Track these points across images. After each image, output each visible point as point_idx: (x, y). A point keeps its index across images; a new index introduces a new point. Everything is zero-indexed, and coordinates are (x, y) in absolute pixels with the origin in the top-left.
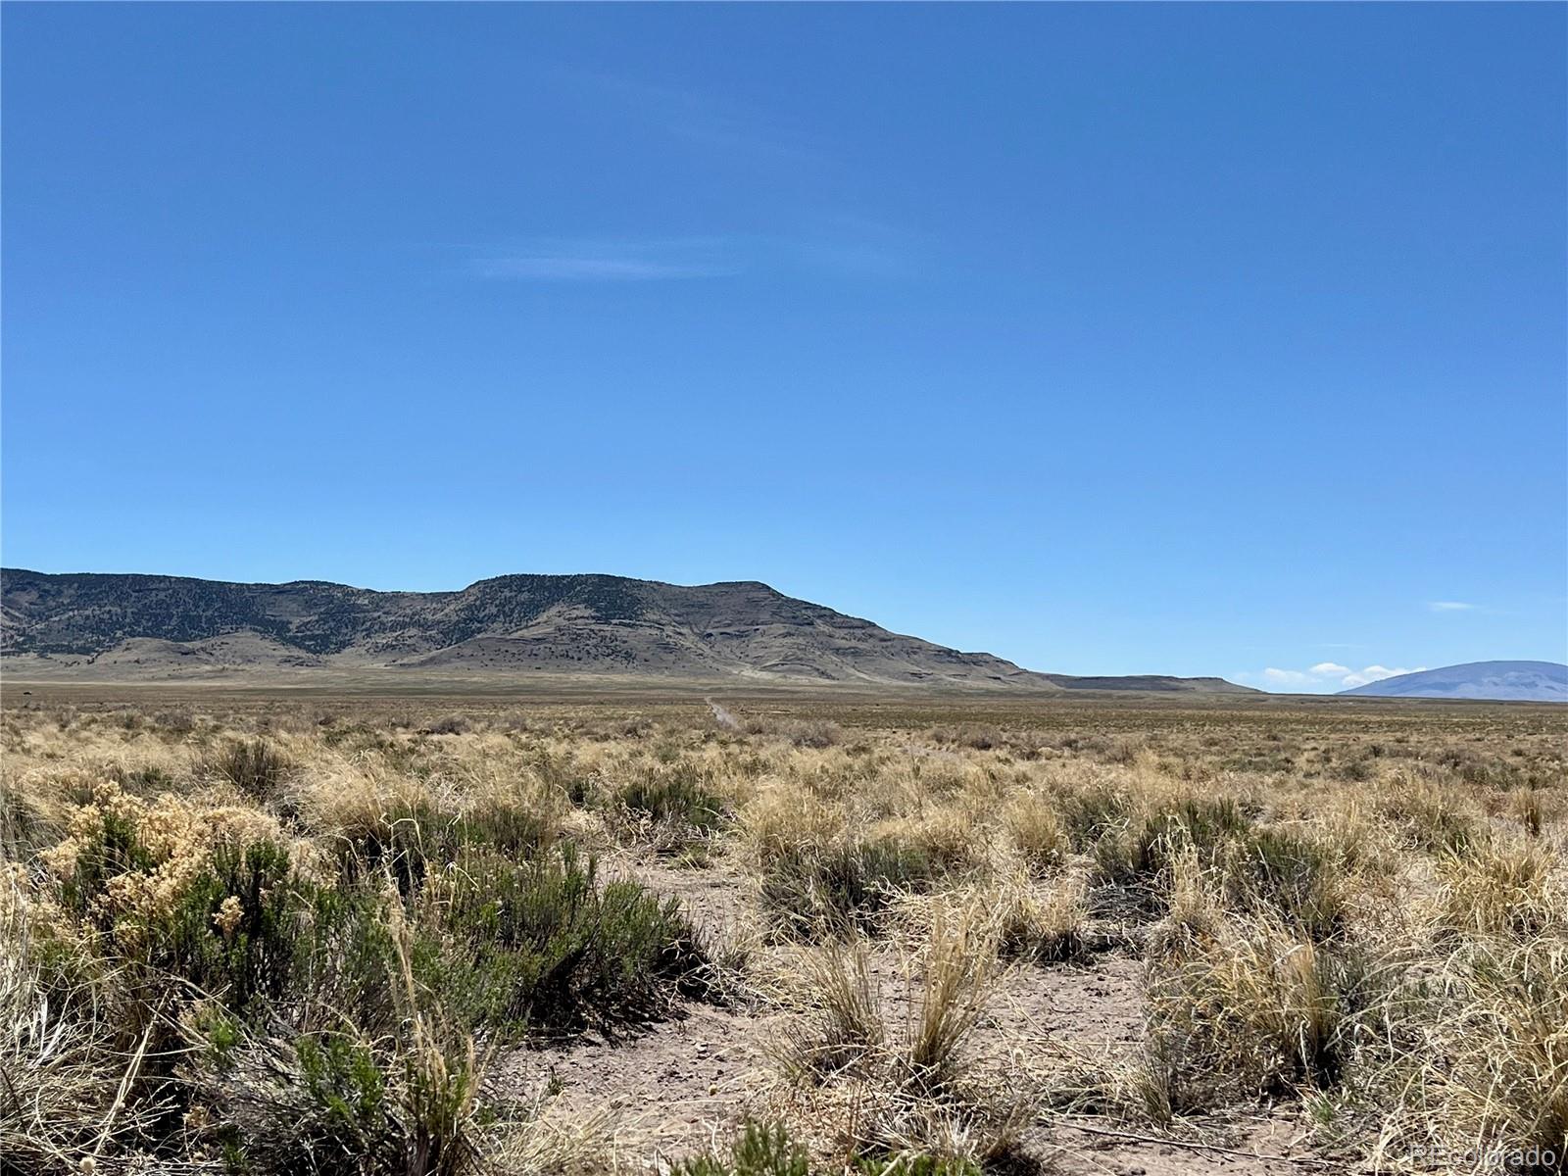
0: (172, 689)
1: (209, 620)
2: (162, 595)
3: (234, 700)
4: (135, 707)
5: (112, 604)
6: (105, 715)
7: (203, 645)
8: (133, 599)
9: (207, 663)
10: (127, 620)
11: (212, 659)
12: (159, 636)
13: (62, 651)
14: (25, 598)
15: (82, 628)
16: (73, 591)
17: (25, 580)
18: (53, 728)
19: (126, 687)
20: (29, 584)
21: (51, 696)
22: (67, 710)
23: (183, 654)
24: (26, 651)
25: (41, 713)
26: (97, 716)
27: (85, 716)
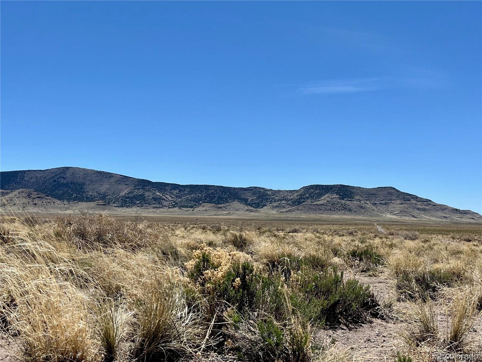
0: (215, 218)
1: (225, 198)
2: (213, 191)
3: (232, 222)
4: (205, 223)
5: (199, 194)
6: (197, 226)
7: (224, 206)
8: (205, 192)
9: (225, 211)
10: (203, 198)
11: (226, 210)
13: (185, 207)
14: (175, 192)
15: (191, 200)
16: (188, 190)
17: (175, 186)
18: (183, 229)
19: (202, 218)
20: (176, 188)
21: (182, 220)
22: (187, 224)
23: (218, 208)
24: (176, 207)
25: (179, 225)
26: (195, 226)
27: (191, 226)
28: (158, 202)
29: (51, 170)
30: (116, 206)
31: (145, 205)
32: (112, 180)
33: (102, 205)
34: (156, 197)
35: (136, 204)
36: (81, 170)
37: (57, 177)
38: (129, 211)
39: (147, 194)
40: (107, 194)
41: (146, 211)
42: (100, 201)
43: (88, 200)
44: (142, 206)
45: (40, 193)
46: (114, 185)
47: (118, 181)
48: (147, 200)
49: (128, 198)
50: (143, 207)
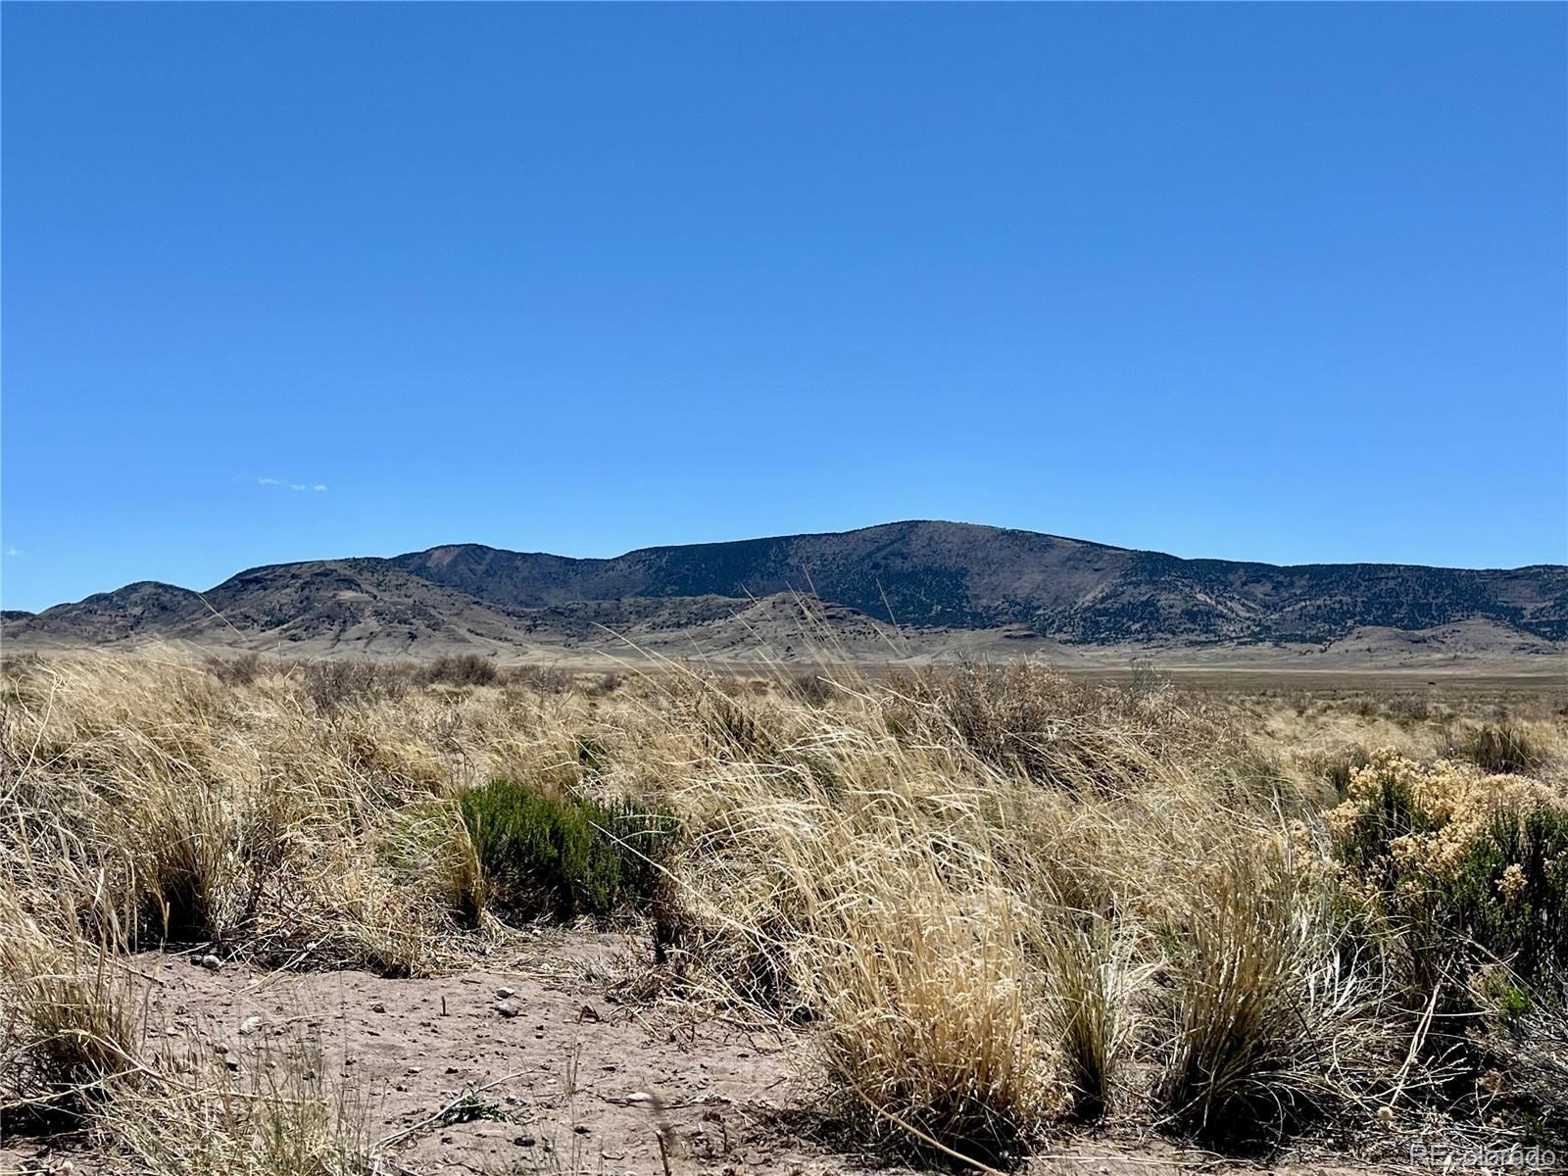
0: (1404, 677)
1: (1438, 607)
2: (1392, 584)
3: (1467, 689)
4: (1368, 694)
5: (1343, 594)
6: (1339, 702)
7: (1434, 633)
8: (1363, 588)
9: (1439, 650)
10: (1358, 609)
11: (1443, 647)
12: (1390, 625)
13: (1296, 641)
14: (1260, 590)
15: (1314, 618)
16: (1303, 582)
17: (1259, 572)
18: (1292, 713)
19: (1358, 675)
20: (1264, 576)
21: (1286, 684)
22: (1304, 697)
23: (1414, 642)
24: (1263, 640)
25: (1278, 699)
26: (1332, 703)
27: (1320, 703)
28: (1202, 625)
29: (863, 533)
30: (1066, 642)
31: (1160, 634)
32: (1052, 557)
33: (1020, 637)
34: (1196, 609)
35: (1128, 631)
36: (953, 529)
37: (884, 553)
38: (1108, 657)
39: (1164, 599)
40: (1035, 604)
41: (1164, 654)
42: (1015, 626)
43: (976, 623)
44: (1149, 640)
45: (834, 604)
46: (1057, 573)
47: (1068, 560)
48: (1165, 620)
49: (1105, 612)
50: (1154, 643)
